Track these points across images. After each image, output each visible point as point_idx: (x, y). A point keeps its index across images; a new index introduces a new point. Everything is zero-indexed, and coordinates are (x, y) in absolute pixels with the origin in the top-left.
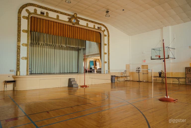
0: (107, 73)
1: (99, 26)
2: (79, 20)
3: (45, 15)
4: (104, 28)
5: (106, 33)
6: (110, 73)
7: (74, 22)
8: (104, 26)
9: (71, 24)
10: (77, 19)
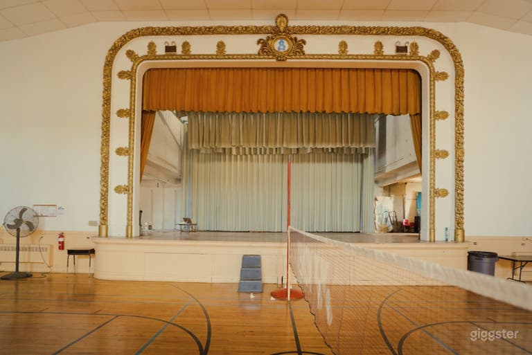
0: (447, 240)
1: (403, 41)
2: (299, 37)
3: (179, 51)
4: (434, 45)
5: (444, 63)
6: (463, 241)
7: (279, 48)
8: (427, 33)
9: (271, 62)
10: (293, 36)
